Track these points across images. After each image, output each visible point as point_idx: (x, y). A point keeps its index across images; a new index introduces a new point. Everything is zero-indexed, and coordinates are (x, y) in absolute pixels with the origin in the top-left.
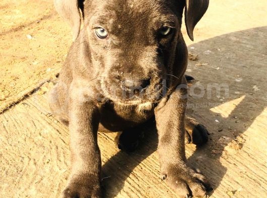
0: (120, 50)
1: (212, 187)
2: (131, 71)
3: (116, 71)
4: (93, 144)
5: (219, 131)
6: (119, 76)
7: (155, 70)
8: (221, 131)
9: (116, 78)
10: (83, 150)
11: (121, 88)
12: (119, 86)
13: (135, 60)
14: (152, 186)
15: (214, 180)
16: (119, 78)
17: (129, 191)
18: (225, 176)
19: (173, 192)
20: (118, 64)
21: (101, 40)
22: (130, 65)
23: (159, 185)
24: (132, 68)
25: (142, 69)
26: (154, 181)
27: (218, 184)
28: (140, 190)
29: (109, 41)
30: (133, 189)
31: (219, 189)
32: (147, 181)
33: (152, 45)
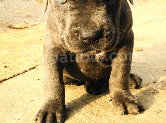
0: (77, 11)
1: (145, 109)
2: (86, 25)
3: (75, 27)
4: (58, 78)
5: (154, 83)
6: (77, 31)
7: (105, 24)
8: (155, 82)
9: (75, 32)
10: (51, 82)
11: (79, 40)
12: (78, 38)
13: (89, 17)
14: (101, 110)
15: (147, 105)
16: (77, 32)
17: (85, 113)
18: (155, 103)
19: (116, 112)
20: (76, 22)
21: (62, 5)
22: (85, 21)
23: (107, 109)
24: (87, 23)
25: (95, 23)
26: (104, 107)
27: (150, 107)
28: (92, 112)
29: (68, 5)
30: (88, 111)
31: (150, 110)
32: (98, 108)
33: (102, 5)
